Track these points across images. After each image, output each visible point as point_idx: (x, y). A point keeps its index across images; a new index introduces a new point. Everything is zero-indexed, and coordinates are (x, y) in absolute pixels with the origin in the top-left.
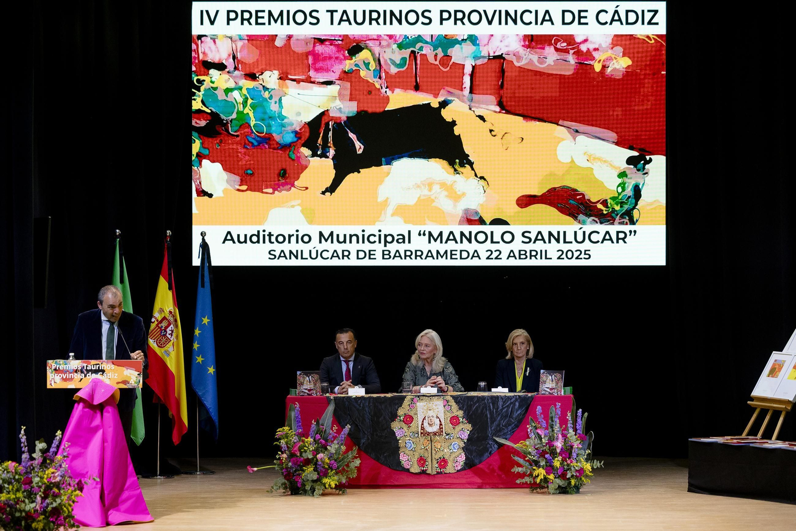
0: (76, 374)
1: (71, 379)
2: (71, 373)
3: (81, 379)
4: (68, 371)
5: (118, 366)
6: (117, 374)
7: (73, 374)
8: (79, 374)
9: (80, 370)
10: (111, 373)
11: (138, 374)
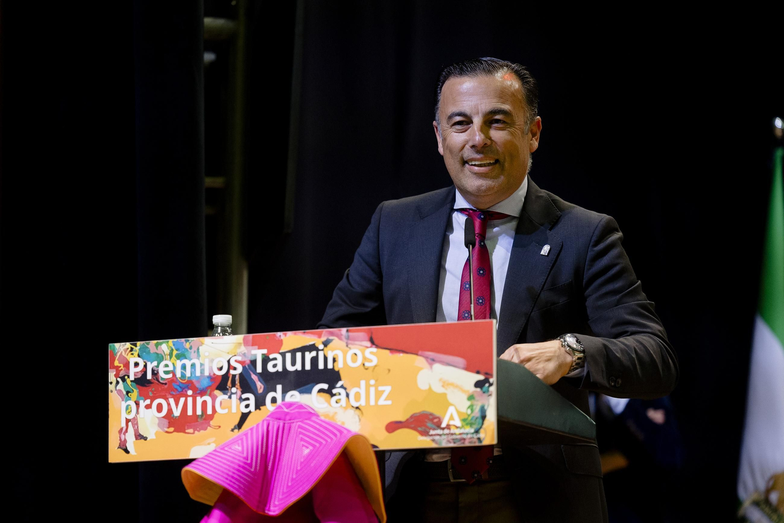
0: (221, 397)
1: (203, 420)
2: (202, 393)
3: (244, 417)
4: (190, 384)
5: (393, 350)
6: (387, 389)
7: (210, 395)
8: (235, 393)
9: (237, 378)
10: (363, 383)
11: (479, 384)
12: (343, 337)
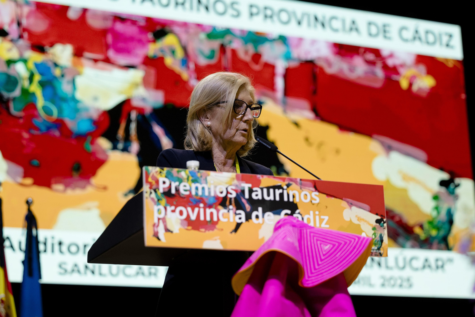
0: (223, 211)
1: (211, 225)
2: (210, 207)
3: (238, 225)
4: (201, 200)
5: (329, 195)
6: (326, 218)
7: (216, 208)
8: (232, 209)
9: (233, 200)
10: (311, 212)
11: (378, 221)
12: (298, 183)
